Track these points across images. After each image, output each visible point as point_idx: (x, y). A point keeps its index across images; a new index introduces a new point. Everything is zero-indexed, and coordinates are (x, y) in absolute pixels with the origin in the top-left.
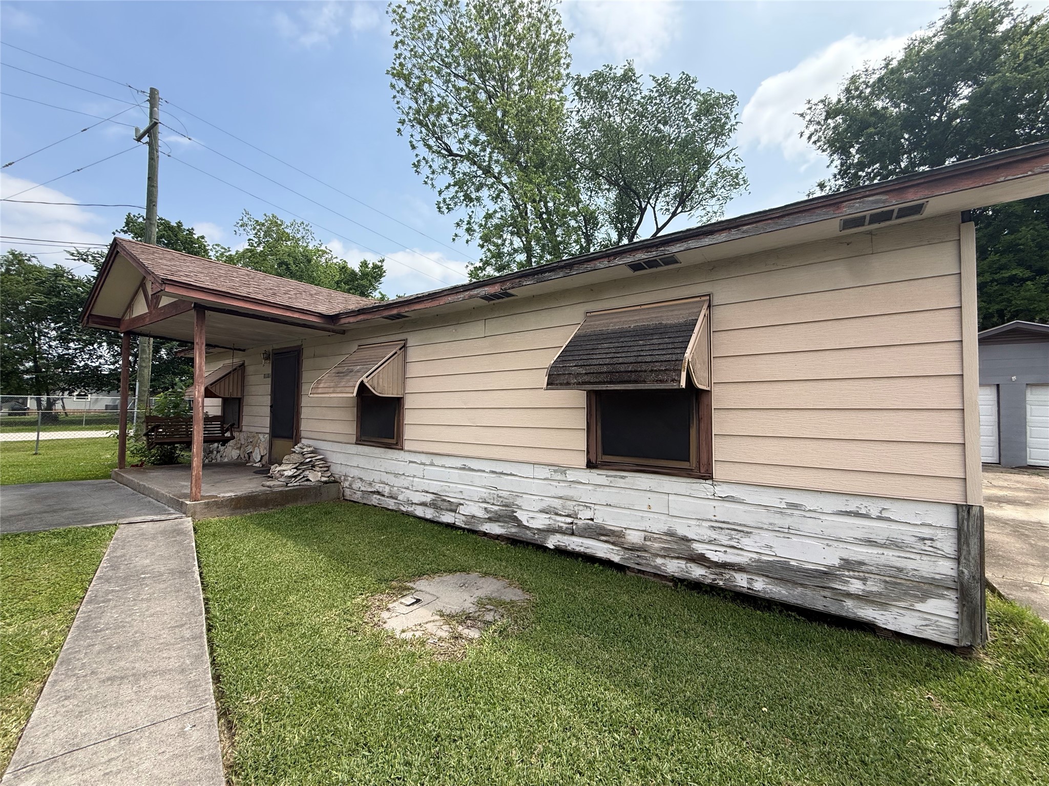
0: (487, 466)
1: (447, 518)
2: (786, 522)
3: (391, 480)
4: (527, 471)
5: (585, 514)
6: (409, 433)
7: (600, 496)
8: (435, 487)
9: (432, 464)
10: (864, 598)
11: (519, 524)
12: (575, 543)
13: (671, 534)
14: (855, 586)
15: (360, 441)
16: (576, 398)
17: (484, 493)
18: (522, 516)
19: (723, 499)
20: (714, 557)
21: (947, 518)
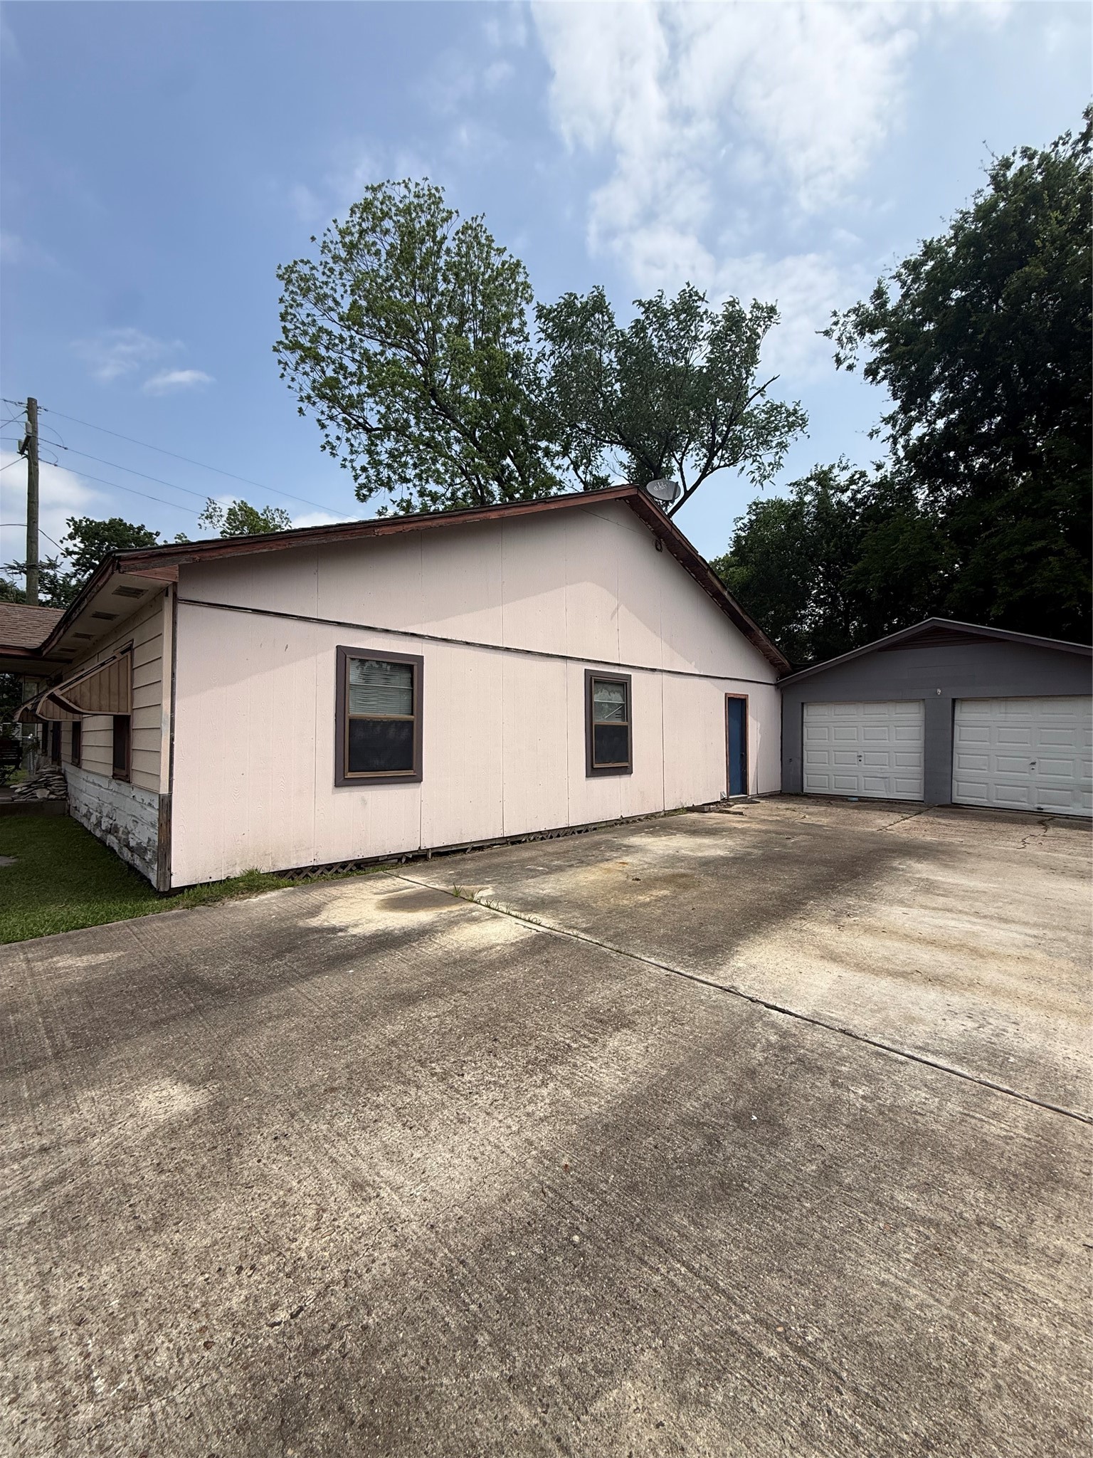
5: (114, 816)
6: (83, 753)
7: (117, 801)
15: (73, 761)
16: (112, 721)
21: (159, 805)
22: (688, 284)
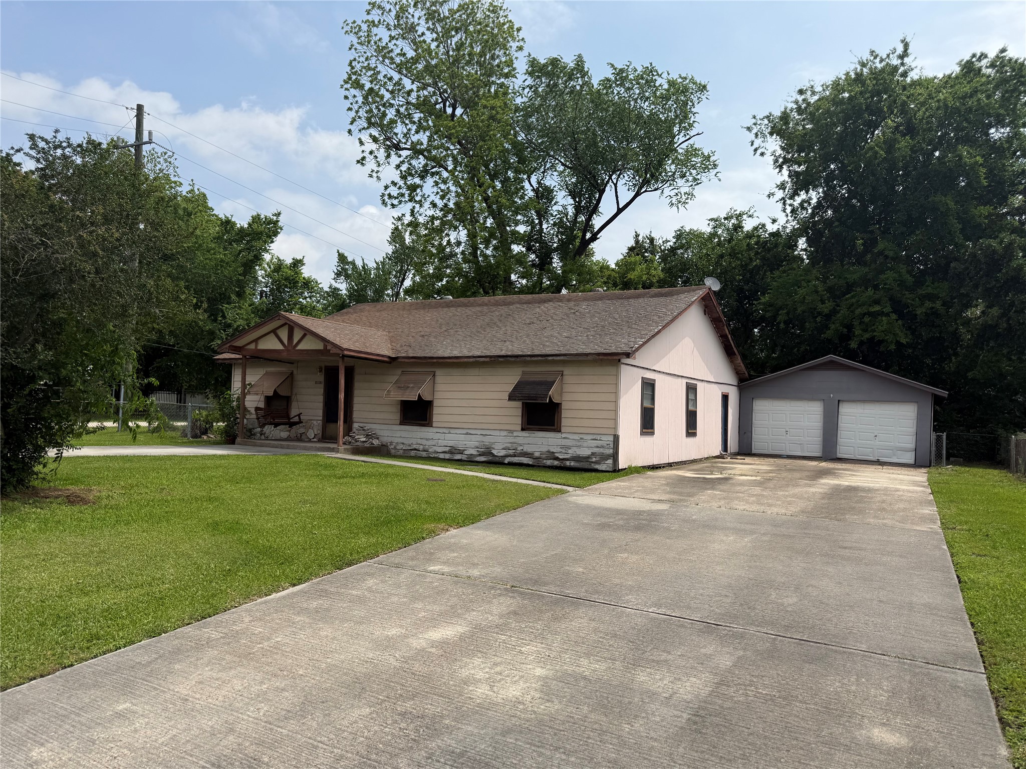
0: (479, 432)
1: (458, 457)
2: (579, 444)
3: (424, 442)
4: (497, 433)
5: (520, 448)
6: (435, 418)
7: (526, 441)
8: (451, 443)
9: (450, 433)
10: (596, 463)
11: (493, 455)
12: (516, 460)
13: (549, 451)
14: (594, 460)
15: (402, 423)
16: (519, 404)
17: (477, 444)
18: (495, 452)
19: (564, 438)
20: (561, 457)
21: (611, 438)
22: (651, 64)
